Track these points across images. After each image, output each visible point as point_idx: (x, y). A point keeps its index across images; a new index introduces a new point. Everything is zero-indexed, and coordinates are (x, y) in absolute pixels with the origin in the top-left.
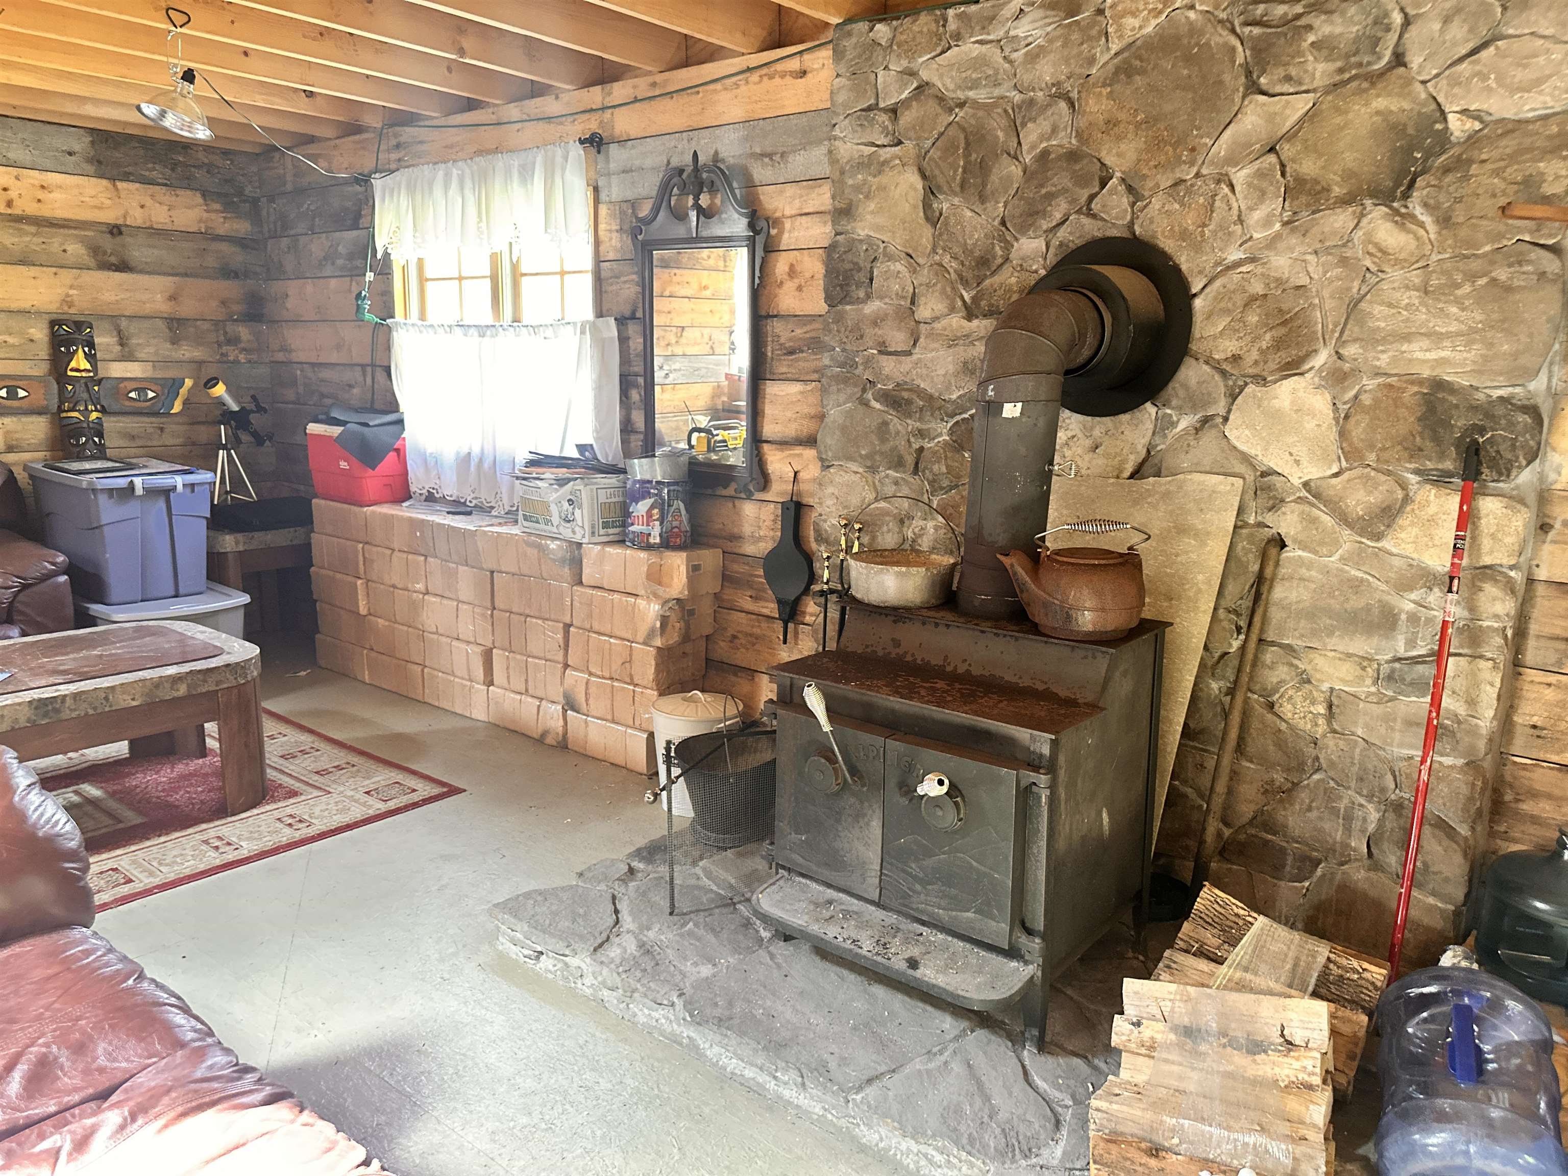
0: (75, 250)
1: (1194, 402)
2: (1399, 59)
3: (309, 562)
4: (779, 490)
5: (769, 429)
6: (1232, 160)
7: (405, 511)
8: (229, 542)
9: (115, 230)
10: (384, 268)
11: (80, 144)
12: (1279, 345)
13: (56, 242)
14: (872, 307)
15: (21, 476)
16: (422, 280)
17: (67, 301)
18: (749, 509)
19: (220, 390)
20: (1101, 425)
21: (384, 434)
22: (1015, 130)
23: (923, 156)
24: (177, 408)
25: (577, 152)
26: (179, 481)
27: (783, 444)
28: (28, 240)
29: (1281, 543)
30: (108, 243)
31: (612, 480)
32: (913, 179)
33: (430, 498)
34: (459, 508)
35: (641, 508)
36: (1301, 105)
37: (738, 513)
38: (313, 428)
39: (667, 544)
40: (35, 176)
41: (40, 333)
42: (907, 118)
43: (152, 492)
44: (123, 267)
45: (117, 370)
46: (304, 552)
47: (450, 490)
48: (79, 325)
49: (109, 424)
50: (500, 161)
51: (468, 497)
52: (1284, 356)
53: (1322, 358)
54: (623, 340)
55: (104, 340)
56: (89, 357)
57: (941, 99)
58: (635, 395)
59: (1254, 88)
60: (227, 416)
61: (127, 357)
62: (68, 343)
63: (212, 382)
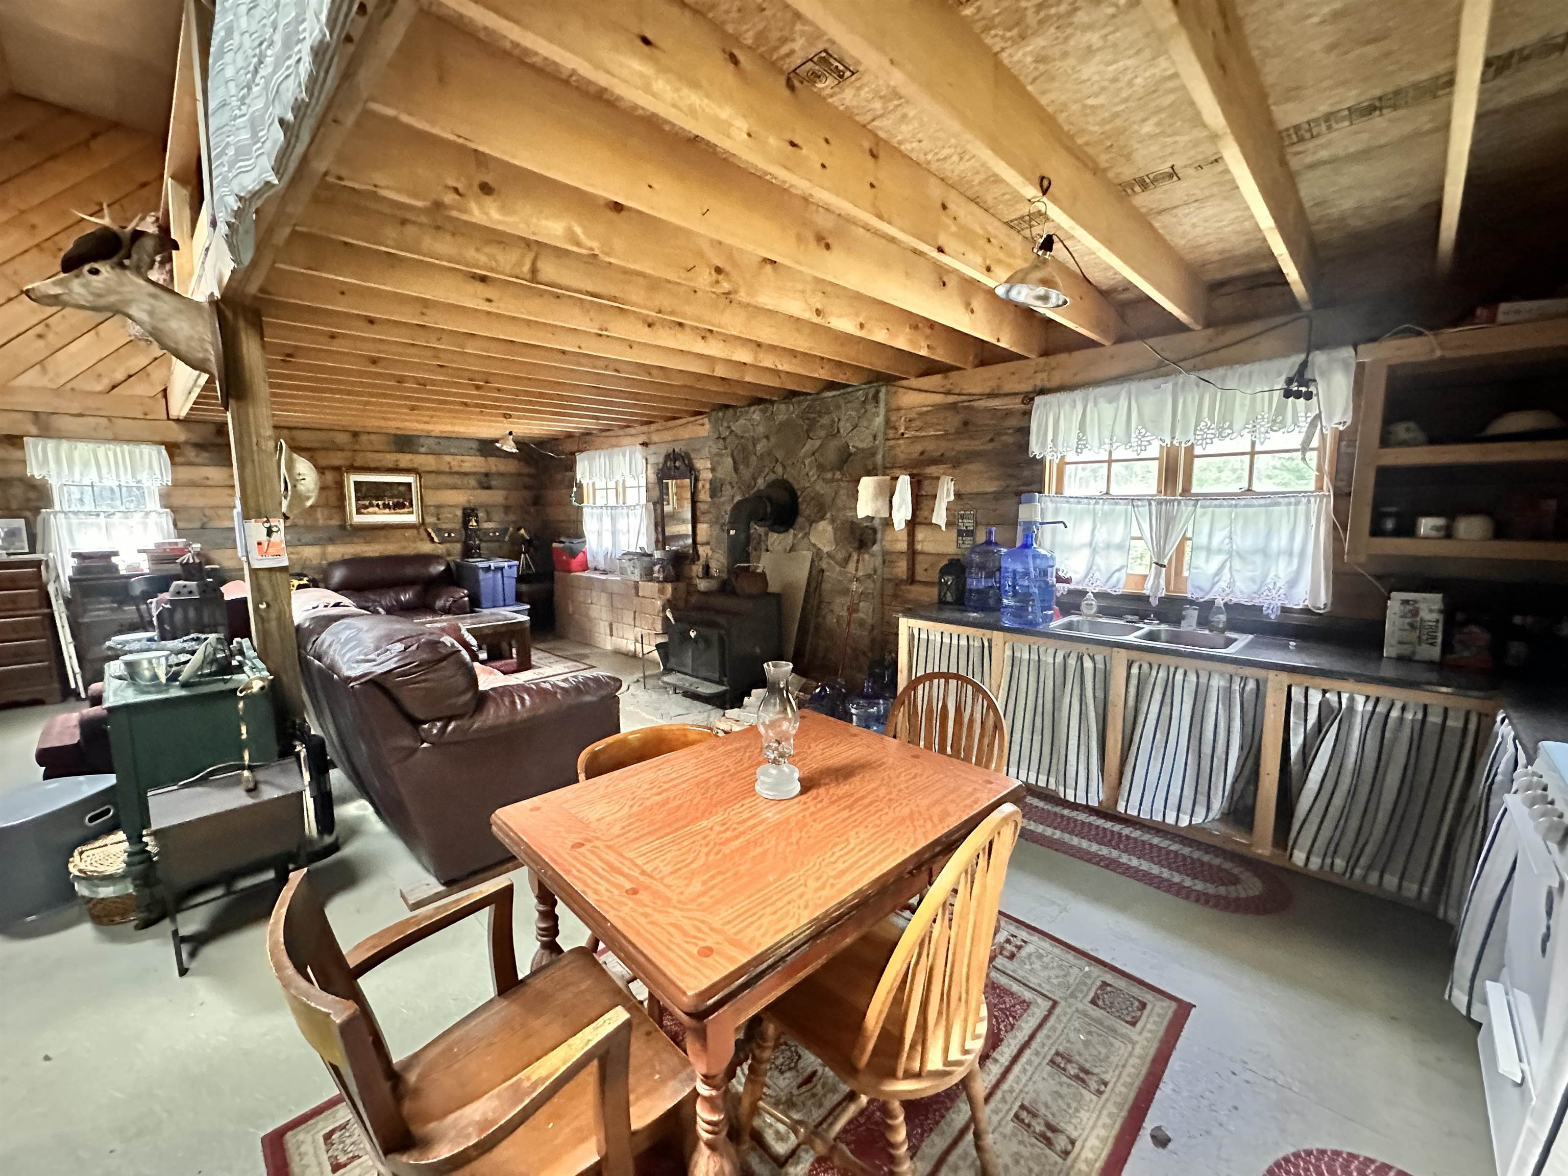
0: (473, 482)
1: (802, 529)
2: (838, 431)
3: (552, 595)
4: (702, 560)
5: (700, 539)
6: (805, 457)
7: (586, 574)
8: (524, 588)
9: (487, 475)
10: (580, 486)
11: (475, 445)
12: (819, 511)
13: (465, 480)
14: (723, 499)
15: (452, 565)
16: (594, 490)
17: (469, 501)
18: (694, 568)
19: (522, 531)
20: (782, 536)
21: (578, 546)
22: (754, 445)
23: (732, 452)
24: (507, 538)
25: (639, 447)
26: (506, 564)
27: (703, 544)
28: (456, 480)
29: (823, 571)
30: (484, 479)
31: (648, 559)
32: (730, 460)
33: (596, 569)
34: (605, 572)
35: (656, 568)
36: (818, 443)
37: (691, 570)
38: (555, 545)
39: (666, 580)
40: (460, 458)
41: (459, 513)
42: (728, 440)
43: (497, 569)
44: (489, 488)
45: (486, 525)
46: (551, 593)
47: (602, 566)
48: (473, 510)
49: (483, 545)
50: (616, 449)
51: (608, 569)
52: (819, 515)
53: (828, 515)
54: (655, 510)
55: (481, 515)
56: (477, 521)
57: (736, 435)
58: (660, 529)
59: (809, 437)
60: (524, 541)
61: (489, 520)
62: (469, 515)
63: (519, 529)
